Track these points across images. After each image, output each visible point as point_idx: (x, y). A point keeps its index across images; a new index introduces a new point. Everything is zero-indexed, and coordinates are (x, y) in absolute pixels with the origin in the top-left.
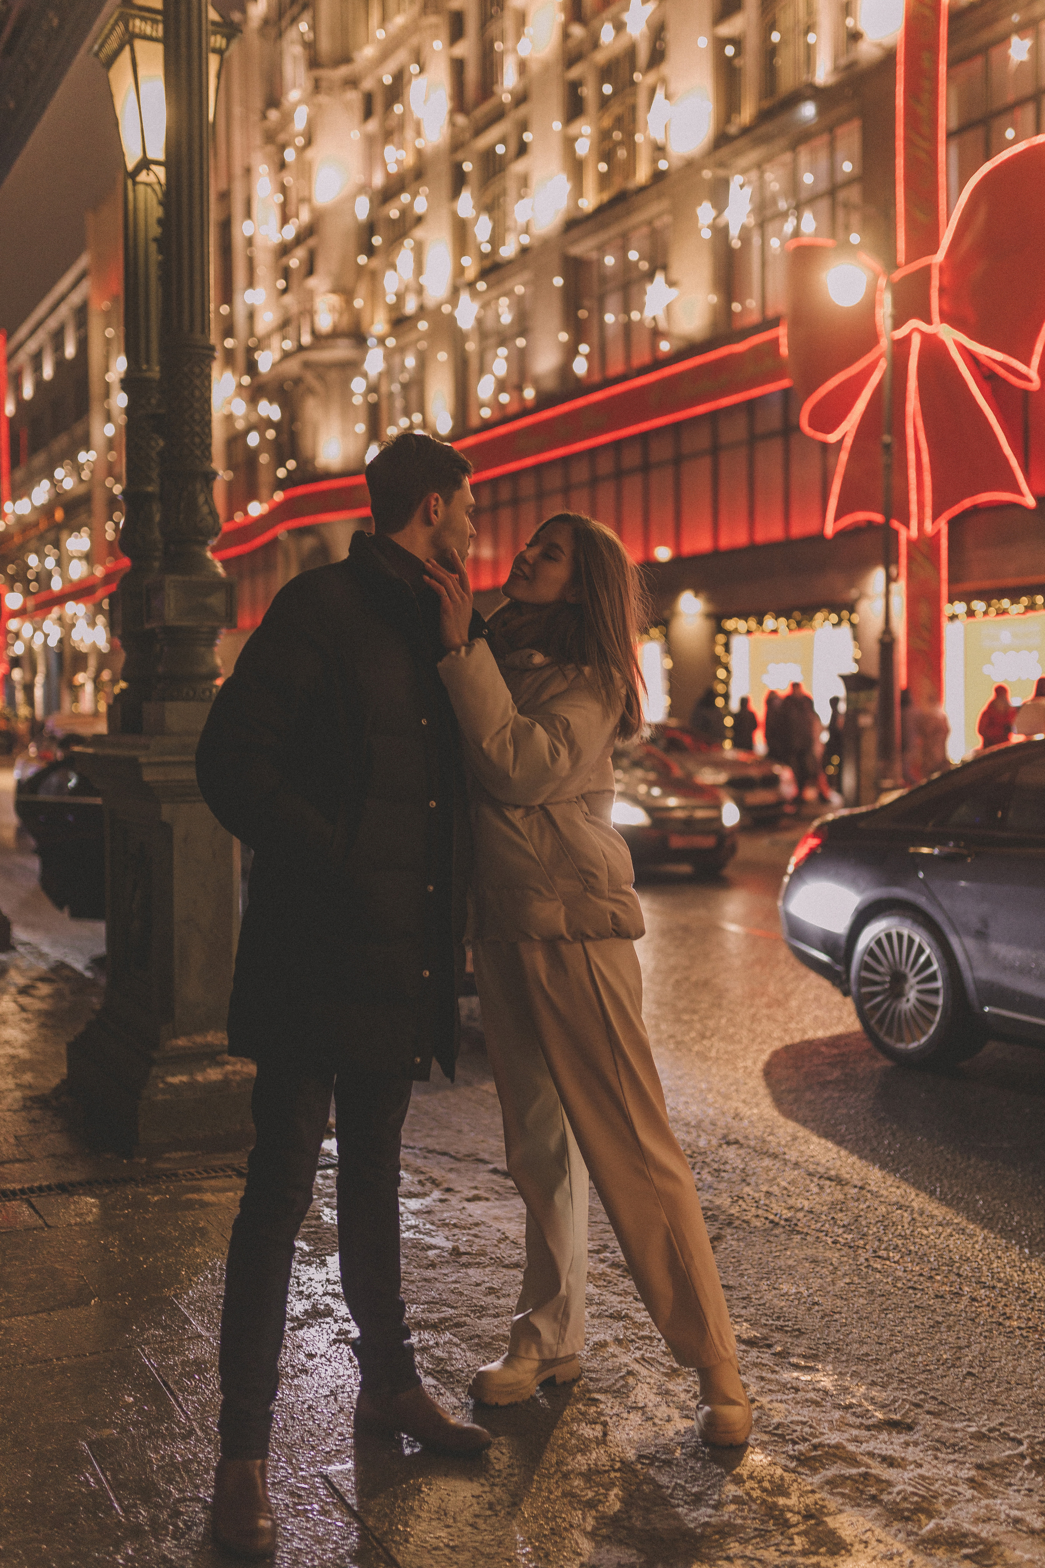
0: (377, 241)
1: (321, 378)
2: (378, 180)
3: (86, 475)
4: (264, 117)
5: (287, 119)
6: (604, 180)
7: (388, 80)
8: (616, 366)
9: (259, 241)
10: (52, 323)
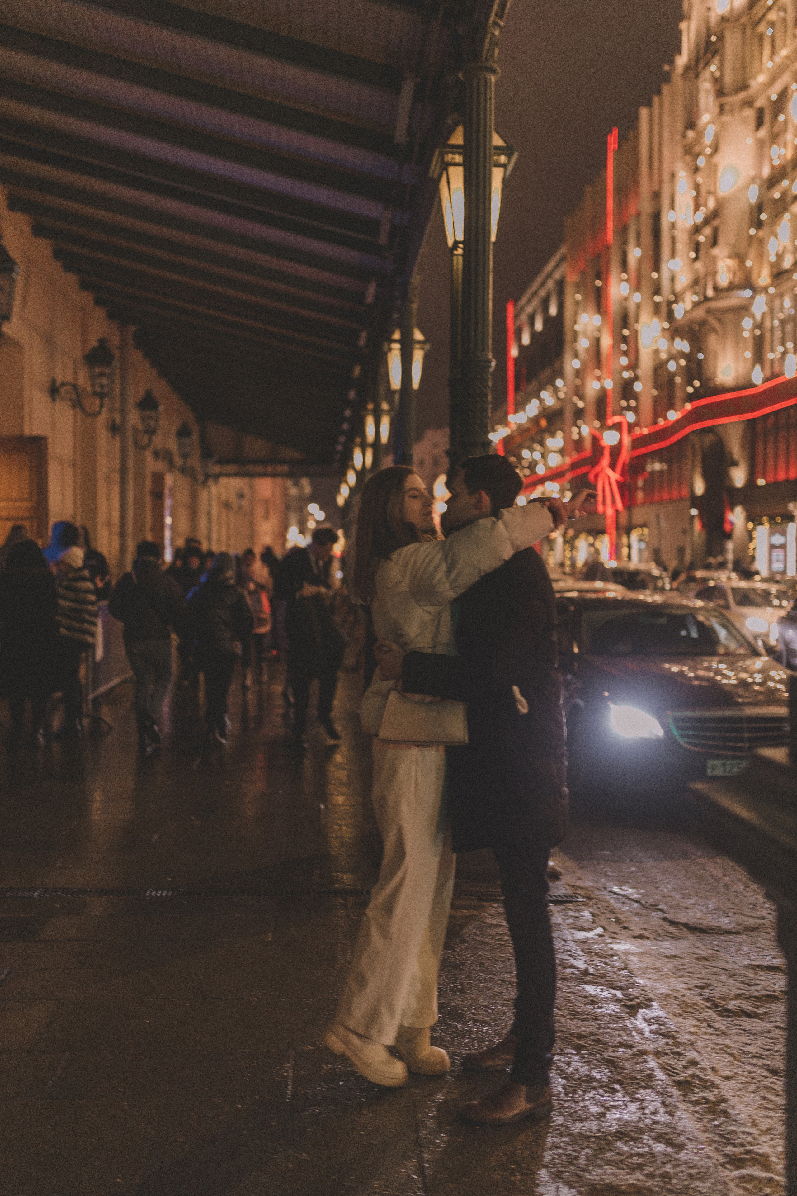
0: (763, 217)
1: (719, 320)
2: (766, 172)
3: (561, 395)
4: (684, 136)
5: (700, 135)
7: (774, 97)
9: (679, 225)
10: (542, 293)
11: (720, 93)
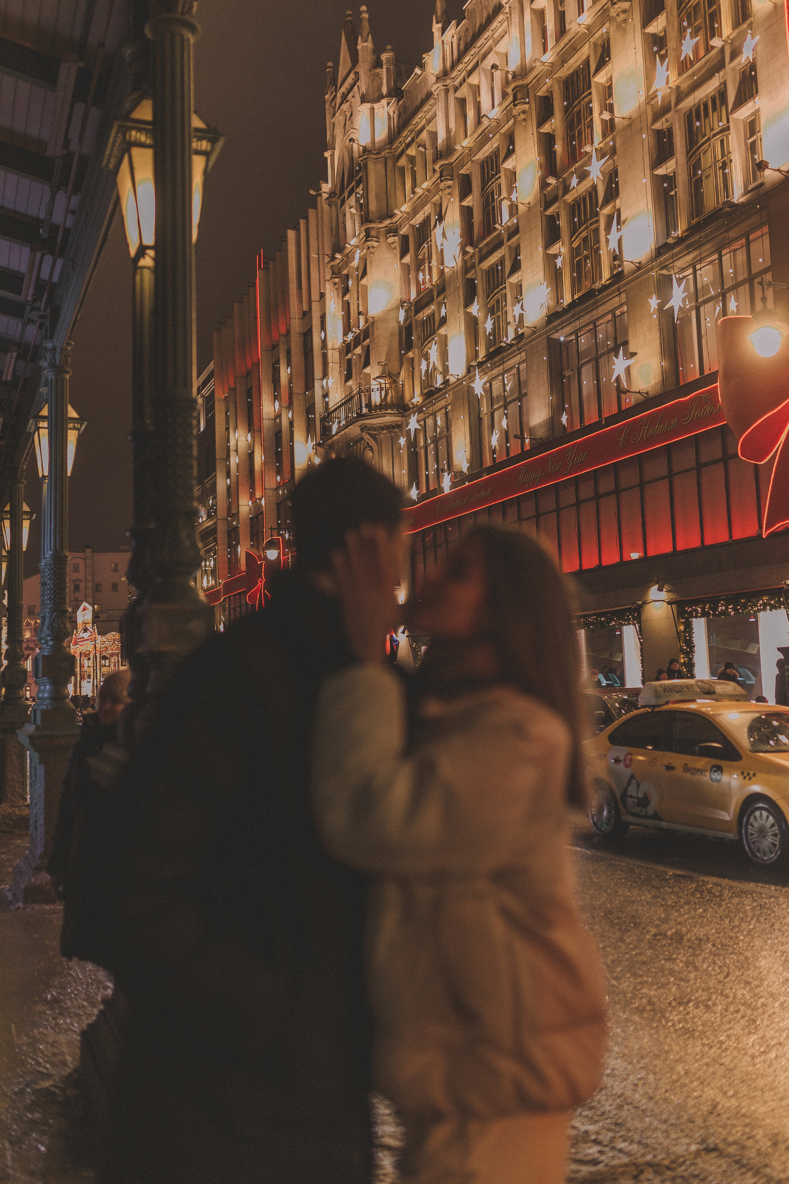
0: (414, 338)
1: (374, 437)
2: (414, 296)
4: (333, 258)
5: (349, 258)
6: (576, 283)
7: (418, 226)
8: (591, 416)
9: (330, 343)
11: (365, 219)
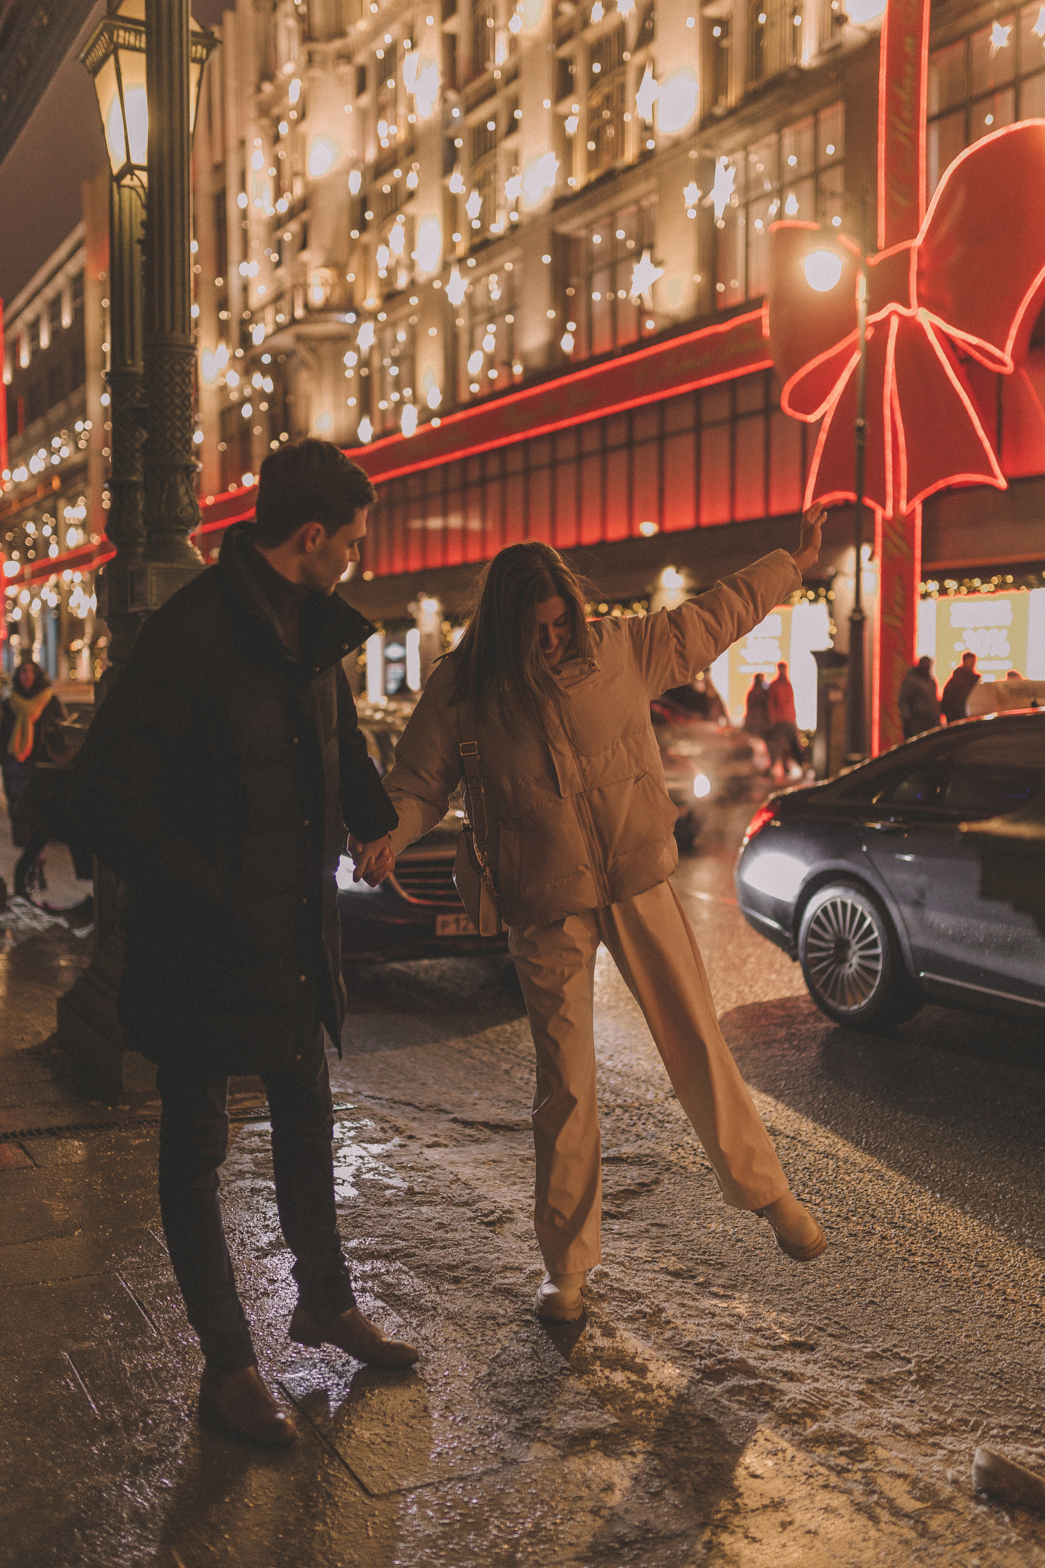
0: (369, 215)
1: (313, 351)
2: (371, 155)
3: (82, 444)
4: (259, 90)
5: (281, 92)
6: (593, 159)
7: (380, 55)
8: (603, 344)
9: (252, 214)
10: (49, 293)
11: (307, 36)
